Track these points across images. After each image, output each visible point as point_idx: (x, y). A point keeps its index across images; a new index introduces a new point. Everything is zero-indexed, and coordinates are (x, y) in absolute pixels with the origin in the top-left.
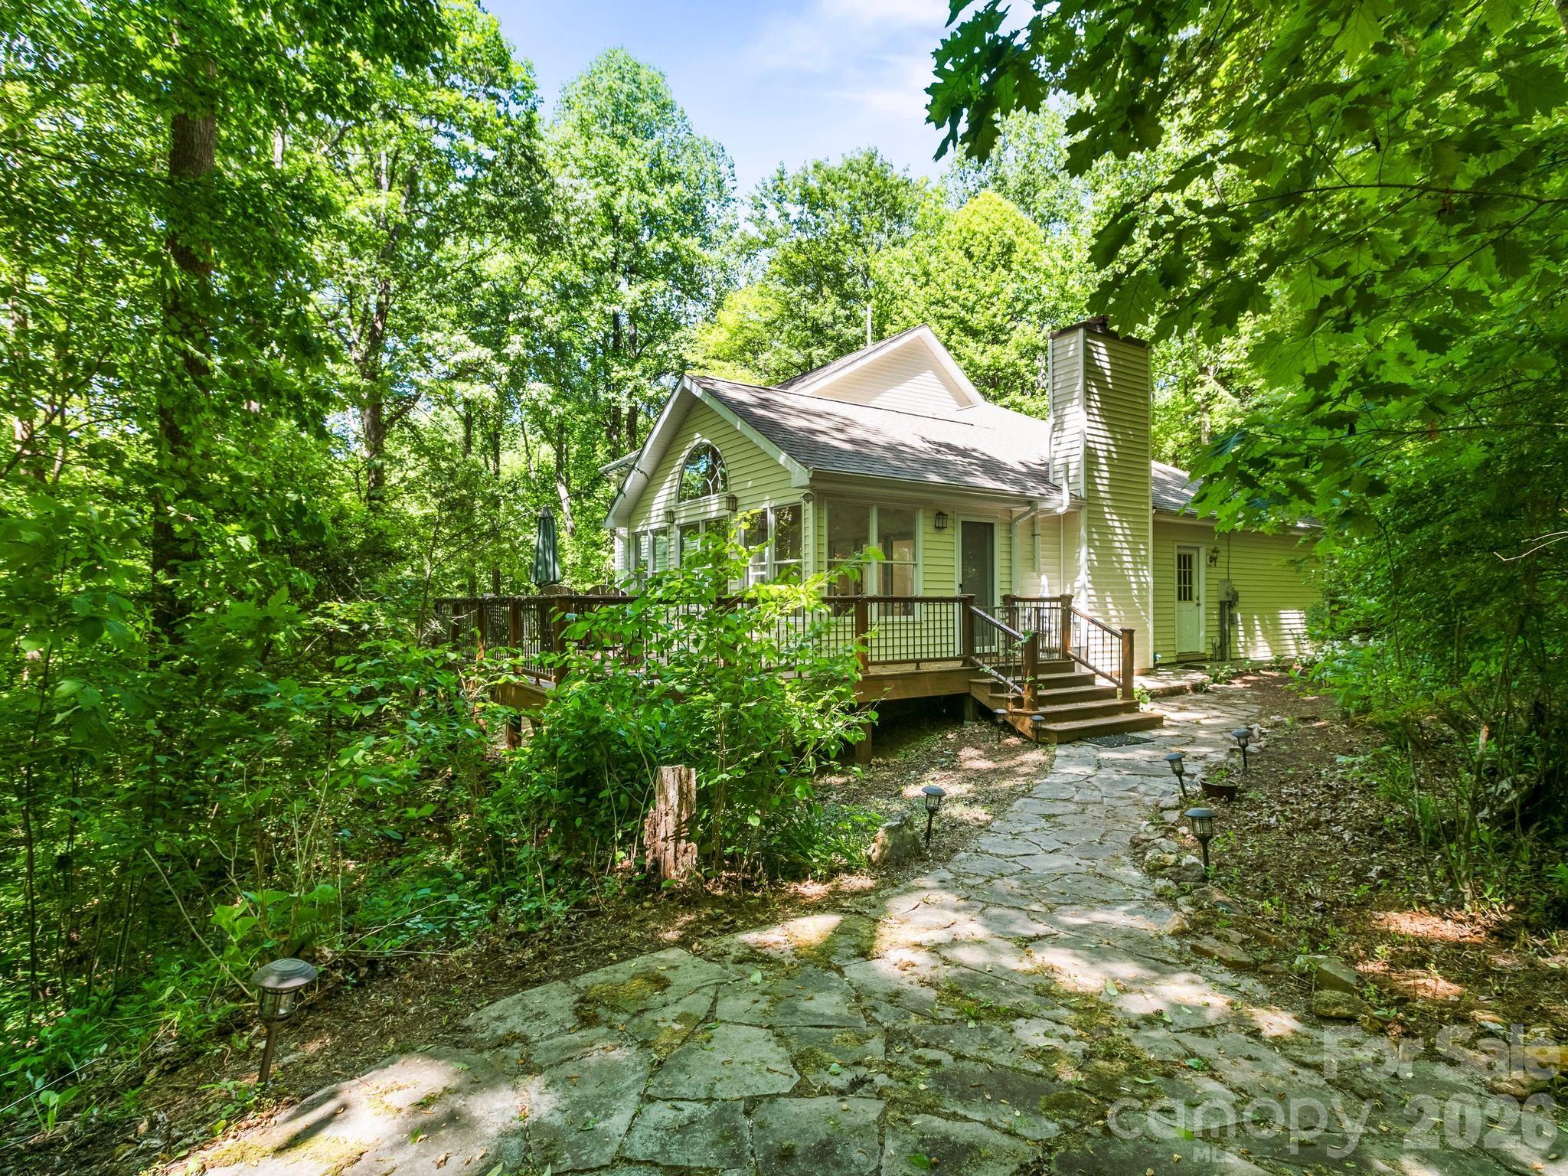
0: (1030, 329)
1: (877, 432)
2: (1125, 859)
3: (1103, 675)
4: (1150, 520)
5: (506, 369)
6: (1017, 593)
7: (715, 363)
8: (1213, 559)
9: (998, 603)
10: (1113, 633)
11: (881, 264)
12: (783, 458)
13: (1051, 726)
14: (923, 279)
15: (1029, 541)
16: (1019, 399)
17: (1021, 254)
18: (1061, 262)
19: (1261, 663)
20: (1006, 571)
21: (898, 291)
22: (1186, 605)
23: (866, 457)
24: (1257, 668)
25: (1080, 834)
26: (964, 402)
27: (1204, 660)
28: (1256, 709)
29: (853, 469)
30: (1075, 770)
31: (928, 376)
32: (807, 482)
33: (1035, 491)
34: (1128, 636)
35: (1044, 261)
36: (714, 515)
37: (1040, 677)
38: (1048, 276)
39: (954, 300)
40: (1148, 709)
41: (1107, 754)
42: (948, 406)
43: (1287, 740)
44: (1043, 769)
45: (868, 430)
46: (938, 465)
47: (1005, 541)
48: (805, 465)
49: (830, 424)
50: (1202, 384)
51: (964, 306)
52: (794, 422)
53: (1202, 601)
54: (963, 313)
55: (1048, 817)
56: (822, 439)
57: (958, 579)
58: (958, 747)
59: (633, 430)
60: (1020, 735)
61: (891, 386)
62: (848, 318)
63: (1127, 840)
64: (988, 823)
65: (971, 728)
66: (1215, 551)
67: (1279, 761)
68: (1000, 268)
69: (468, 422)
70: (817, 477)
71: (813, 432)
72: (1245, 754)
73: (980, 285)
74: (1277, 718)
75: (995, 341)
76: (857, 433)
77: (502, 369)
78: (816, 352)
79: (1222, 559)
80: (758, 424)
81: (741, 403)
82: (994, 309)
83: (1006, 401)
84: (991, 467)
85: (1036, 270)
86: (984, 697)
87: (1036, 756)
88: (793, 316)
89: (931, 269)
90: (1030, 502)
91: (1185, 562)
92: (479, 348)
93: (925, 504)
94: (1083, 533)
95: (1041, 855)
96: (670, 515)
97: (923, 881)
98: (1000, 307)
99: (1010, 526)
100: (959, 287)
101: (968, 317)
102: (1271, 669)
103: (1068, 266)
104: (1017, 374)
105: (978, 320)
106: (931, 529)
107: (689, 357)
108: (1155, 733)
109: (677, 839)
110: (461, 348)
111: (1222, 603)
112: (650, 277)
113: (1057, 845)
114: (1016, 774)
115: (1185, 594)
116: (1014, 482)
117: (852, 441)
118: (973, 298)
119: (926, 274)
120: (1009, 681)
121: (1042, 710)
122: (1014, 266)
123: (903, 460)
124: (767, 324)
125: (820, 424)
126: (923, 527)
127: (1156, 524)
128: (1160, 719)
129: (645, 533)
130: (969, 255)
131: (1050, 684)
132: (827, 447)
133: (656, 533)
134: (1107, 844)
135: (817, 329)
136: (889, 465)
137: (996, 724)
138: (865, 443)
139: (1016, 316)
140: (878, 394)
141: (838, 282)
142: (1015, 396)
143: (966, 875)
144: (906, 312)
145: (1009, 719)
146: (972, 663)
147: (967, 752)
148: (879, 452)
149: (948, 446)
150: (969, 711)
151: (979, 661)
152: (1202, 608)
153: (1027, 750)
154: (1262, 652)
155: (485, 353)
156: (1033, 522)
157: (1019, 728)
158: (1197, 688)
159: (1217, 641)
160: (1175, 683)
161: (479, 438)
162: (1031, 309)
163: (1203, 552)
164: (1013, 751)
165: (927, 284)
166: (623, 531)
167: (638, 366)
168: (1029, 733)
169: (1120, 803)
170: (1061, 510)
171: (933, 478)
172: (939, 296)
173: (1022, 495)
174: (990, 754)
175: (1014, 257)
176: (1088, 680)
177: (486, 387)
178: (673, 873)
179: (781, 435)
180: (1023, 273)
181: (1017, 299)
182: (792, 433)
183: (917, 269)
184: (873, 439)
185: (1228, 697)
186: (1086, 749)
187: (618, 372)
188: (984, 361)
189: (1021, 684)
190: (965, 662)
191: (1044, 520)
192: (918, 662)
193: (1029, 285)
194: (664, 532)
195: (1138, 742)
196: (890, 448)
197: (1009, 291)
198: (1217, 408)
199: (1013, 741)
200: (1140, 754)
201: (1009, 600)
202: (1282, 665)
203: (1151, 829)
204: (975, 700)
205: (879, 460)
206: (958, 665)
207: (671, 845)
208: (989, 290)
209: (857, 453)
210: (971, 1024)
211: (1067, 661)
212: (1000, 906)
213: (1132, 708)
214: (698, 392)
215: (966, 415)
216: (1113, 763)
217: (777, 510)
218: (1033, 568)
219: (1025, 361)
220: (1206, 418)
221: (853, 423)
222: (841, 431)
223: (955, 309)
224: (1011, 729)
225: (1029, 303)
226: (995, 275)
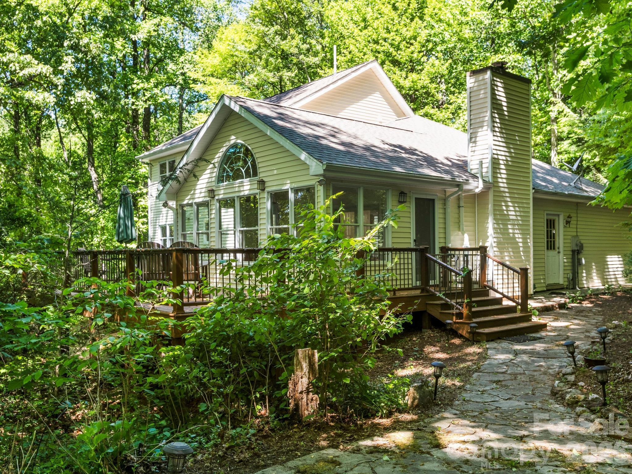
0: (437, 62)
1: (356, 137)
2: (551, 401)
3: (508, 298)
4: (531, 197)
5: (62, 81)
6: (450, 246)
7: (213, 80)
8: (568, 222)
9: (437, 252)
10: (514, 271)
11: (333, 12)
12: (303, 156)
13: (481, 331)
14: (362, 24)
15: (457, 211)
16: (432, 111)
17: (431, 10)
18: (459, 17)
19: (598, 290)
20: (442, 231)
21: (345, 33)
22: (551, 253)
23: (354, 155)
24: (596, 293)
25: (519, 390)
26: (401, 114)
27: (562, 289)
28: (600, 318)
29: (347, 163)
30: (502, 357)
31: (377, 96)
32: (322, 172)
33: (461, 177)
34: (524, 272)
35: (446, 15)
36: (246, 193)
37: (473, 299)
38: (449, 25)
39: (385, 40)
40: (535, 319)
41: (518, 347)
42: (391, 118)
43: (625, 335)
44: (483, 357)
45: (350, 136)
46: (399, 161)
47: (441, 211)
48: (320, 160)
49: (325, 132)
50: (554, 104)
51: (392, 45)
52: (304, 130)
53: (561, 250)
54: (391, 50)
55: (497, 382)
56: (324, 142)
57: (413, 236)
58: (422, 347)
59: (147, 127)
60: (460, 336)
61: (352, 103)
62: (308, 50)
63: (549, 392)
64: (463, 386)
65: (428, 333)
66: (569, 217)
67: (624, 347)
68: (417, 19)
69: (16, 118)
70: (329, 169)
71: (318, 137)
72: (604, 343)
73: (404, 30)
74: (616, 322)
75: (412, 70)
76: (345, 138)
77: (59, 81)
78: (286, 74)
79: (573, 222)
80: (282, 131)
81: (266, 116)
82: (412, 48)
83: (422, 112)
84: (431, 162)
85: (440, 20)
86: (436, 313)
87: (473, 349)
88: (267, 46)
89: (368, 17)
90: (459, 185)
91: (551, 224)
92: (41, 65)
93: (393, 186)
94: (490, 206)
95: (502, 401)
96: (211, 192)
97: (446, 415)
98: (417, 46)
99: (445, 201)
100: (388, 31)
101: (394, 53)
102: (604, 294)
103: (464, 19)
104: (428, 94)
105: (403, 56)
106: (396, 203)
107: (192, 75)
108: (543, 334)
109: (308, 393)
110: (29, 64)
111: (573, 251)
112: (160, 13)
113: (509, 396)
114: (465, 361)
115: (551, 245)
116: (447, 172)
117: (343, 144)
118: (398, 39)
119: (364, 20)
120: (453, 302)
121: (474, 320)
122: (427, 18)
123: (377, 157)
124: (251, 53)
125: (320, 132)
126: (391, 202)
127: (534, 199)
128: (545, 326)
129: (191, 205)
130: (395, 8)
131: (480, 304)
132: (328, 148)
133: (199, 205)
134: (537, 394)
135: (285, 56)
136: (369, 160)
137: (445, 330)
138: (350, 145)
139: (429, 53)
140: (344, 108)
141: (301, 23)
142: (428, 109)
143: (467, 411)
144: (352, 48)
145: (454, 327)
146: (428, 291)
147: (428, 349)
148: (361, 152)
149: (400, 147)
150: (426, 322)
151: (432, 289)
152: (561, 255)
153: (468, 346)
154: (596, 283)
155: (46, 69)
156: (459, 199)
157: (460, 332)
158: (562, 306)
159: (570, 276)
160: (549, 304)
161: (24, 131)
162: (439, 48)
163: (561, 218)
164: (459, 348)
165: (366, 27)
166: (172, 204)
167: (153, 80)
168: (467, 336)
169: (535, 373)
170: (477, 191)
171: (398, 169)
172: (375, 37)
173: (453, 180)
174: (443, 350)
175: (426, 11)
176: (498, 301)
177: (46, 94)
178: (306, 412)
179: (299, 140)
180: (433, 22)
181: (428, 41)
182: (304, 138)
183: (357, 18)
184: (355, 142)
185: (582, 311)
186: (505, 344)
187: (138, 84)
188: (407, 84)
189: (461, 304)
190: (423, 290)
191: (466, 197)
192: (394, 291)
193: (437, 30)
194: (205, 204)
195: (535, 339)
196: (367, 148)
197: (423, 35)
198: (563, 120)
199: (457, 341)
200: (539, 347)
201: (445, 250)
202: (610, 291)
203: (562, 384)
204: (429, 315)
205: (361, 157)
206: (418, 292)
207: (305, 396)
208: (409, 34)
209: (348, 152)
210: (514, 469)
211: (485, 289)
212: (494, 424)
213: (527, 318)
214: (237, 109)
215: (403, 124)
216: (524, 352)
217: (296, 191)
218: (459, 228)
219: (434, 85)
220: (555, 127)
221: (339, 131)
222: (333, 136)
223: (386, 47)
224: (456, 334)
225: (436, 44)
226: (413, 24)
